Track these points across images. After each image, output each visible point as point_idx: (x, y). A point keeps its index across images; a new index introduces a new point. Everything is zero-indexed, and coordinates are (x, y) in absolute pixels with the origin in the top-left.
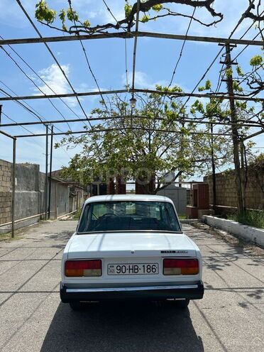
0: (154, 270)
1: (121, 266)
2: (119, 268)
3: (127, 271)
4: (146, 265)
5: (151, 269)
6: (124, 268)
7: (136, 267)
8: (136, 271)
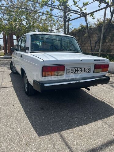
0: (89, 70)
1: (73, 69)
2: (72, 70)
3: (77, 71)
4: (85, 68)
5: (88, 70)
6: (75, 70)
7: (81, 69)
8: (81, 71)
